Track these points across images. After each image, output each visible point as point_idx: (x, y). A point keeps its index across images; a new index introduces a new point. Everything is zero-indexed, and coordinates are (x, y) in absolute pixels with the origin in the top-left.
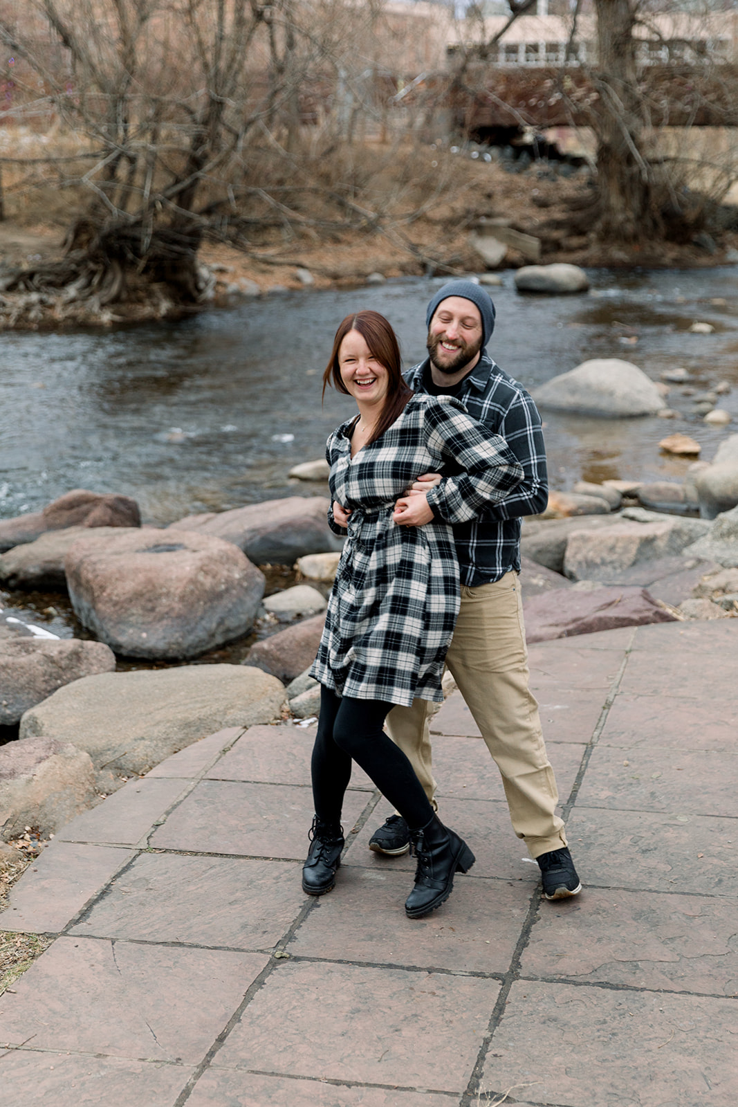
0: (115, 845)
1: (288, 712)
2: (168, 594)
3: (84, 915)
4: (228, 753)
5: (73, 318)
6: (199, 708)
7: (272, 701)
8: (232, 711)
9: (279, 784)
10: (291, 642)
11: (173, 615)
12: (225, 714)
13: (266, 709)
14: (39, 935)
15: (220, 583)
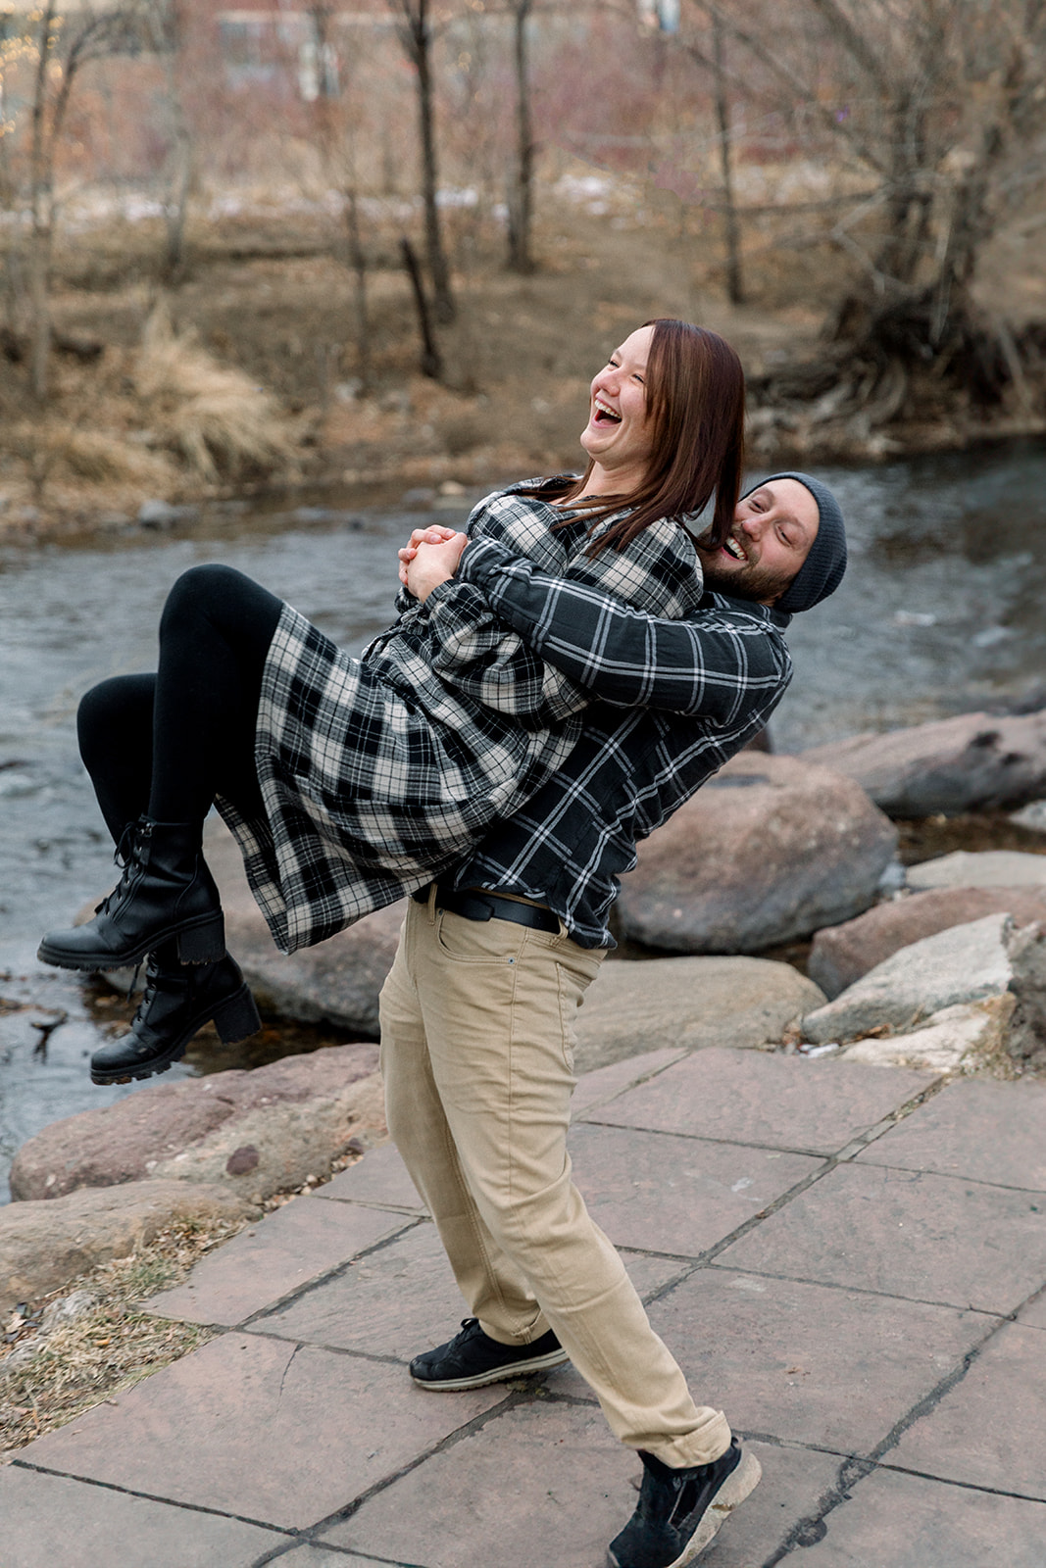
0: (389, 1208)
1: (796, 1034)
2: (719, 851)
3: (284, 1303)
4: (640, 1086)
5: (824, 447)
6: (644, 1017)
7: (767, 1014)
8: (694, 1025)
9: (690, 1137)
10: (871, 930)
11: (724, 883)
12: (683, 1029)
13: (754, 1025)
14: (203, 1327)
15: (808, 837)
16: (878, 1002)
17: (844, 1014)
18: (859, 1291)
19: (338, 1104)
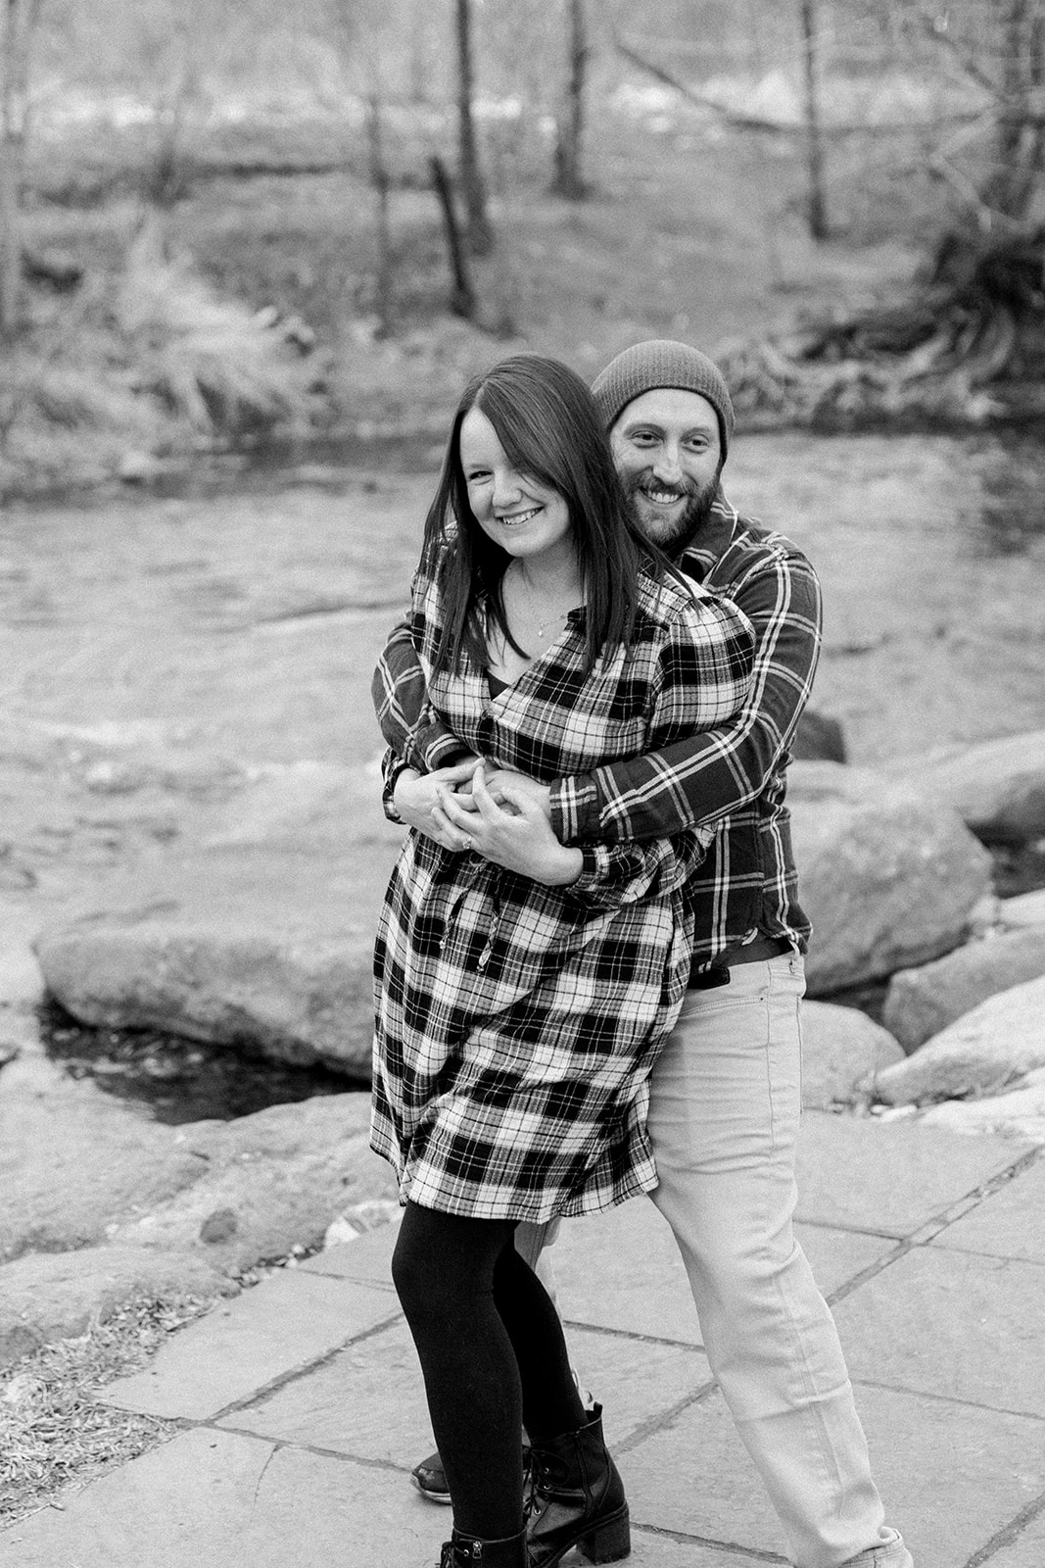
3: (262, 1395)
5: (918, 407)
7: (833, 1069)
10: (958, 973)
13: (818, 1082)
14: (166, 1420)
15: (885, 863)
16: (964, 1057)
17: (924, 1071)
18: (933, 1397)
19: (332, 1163)
